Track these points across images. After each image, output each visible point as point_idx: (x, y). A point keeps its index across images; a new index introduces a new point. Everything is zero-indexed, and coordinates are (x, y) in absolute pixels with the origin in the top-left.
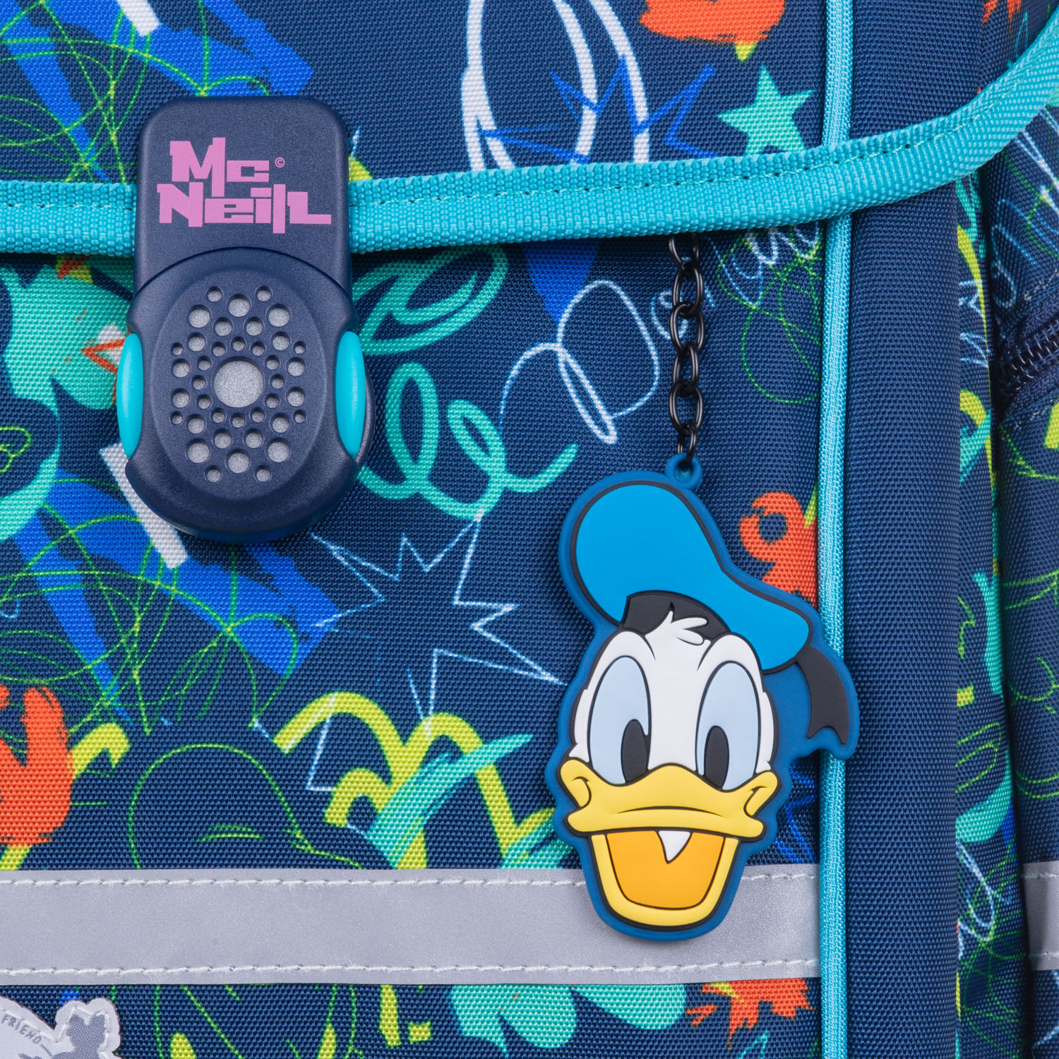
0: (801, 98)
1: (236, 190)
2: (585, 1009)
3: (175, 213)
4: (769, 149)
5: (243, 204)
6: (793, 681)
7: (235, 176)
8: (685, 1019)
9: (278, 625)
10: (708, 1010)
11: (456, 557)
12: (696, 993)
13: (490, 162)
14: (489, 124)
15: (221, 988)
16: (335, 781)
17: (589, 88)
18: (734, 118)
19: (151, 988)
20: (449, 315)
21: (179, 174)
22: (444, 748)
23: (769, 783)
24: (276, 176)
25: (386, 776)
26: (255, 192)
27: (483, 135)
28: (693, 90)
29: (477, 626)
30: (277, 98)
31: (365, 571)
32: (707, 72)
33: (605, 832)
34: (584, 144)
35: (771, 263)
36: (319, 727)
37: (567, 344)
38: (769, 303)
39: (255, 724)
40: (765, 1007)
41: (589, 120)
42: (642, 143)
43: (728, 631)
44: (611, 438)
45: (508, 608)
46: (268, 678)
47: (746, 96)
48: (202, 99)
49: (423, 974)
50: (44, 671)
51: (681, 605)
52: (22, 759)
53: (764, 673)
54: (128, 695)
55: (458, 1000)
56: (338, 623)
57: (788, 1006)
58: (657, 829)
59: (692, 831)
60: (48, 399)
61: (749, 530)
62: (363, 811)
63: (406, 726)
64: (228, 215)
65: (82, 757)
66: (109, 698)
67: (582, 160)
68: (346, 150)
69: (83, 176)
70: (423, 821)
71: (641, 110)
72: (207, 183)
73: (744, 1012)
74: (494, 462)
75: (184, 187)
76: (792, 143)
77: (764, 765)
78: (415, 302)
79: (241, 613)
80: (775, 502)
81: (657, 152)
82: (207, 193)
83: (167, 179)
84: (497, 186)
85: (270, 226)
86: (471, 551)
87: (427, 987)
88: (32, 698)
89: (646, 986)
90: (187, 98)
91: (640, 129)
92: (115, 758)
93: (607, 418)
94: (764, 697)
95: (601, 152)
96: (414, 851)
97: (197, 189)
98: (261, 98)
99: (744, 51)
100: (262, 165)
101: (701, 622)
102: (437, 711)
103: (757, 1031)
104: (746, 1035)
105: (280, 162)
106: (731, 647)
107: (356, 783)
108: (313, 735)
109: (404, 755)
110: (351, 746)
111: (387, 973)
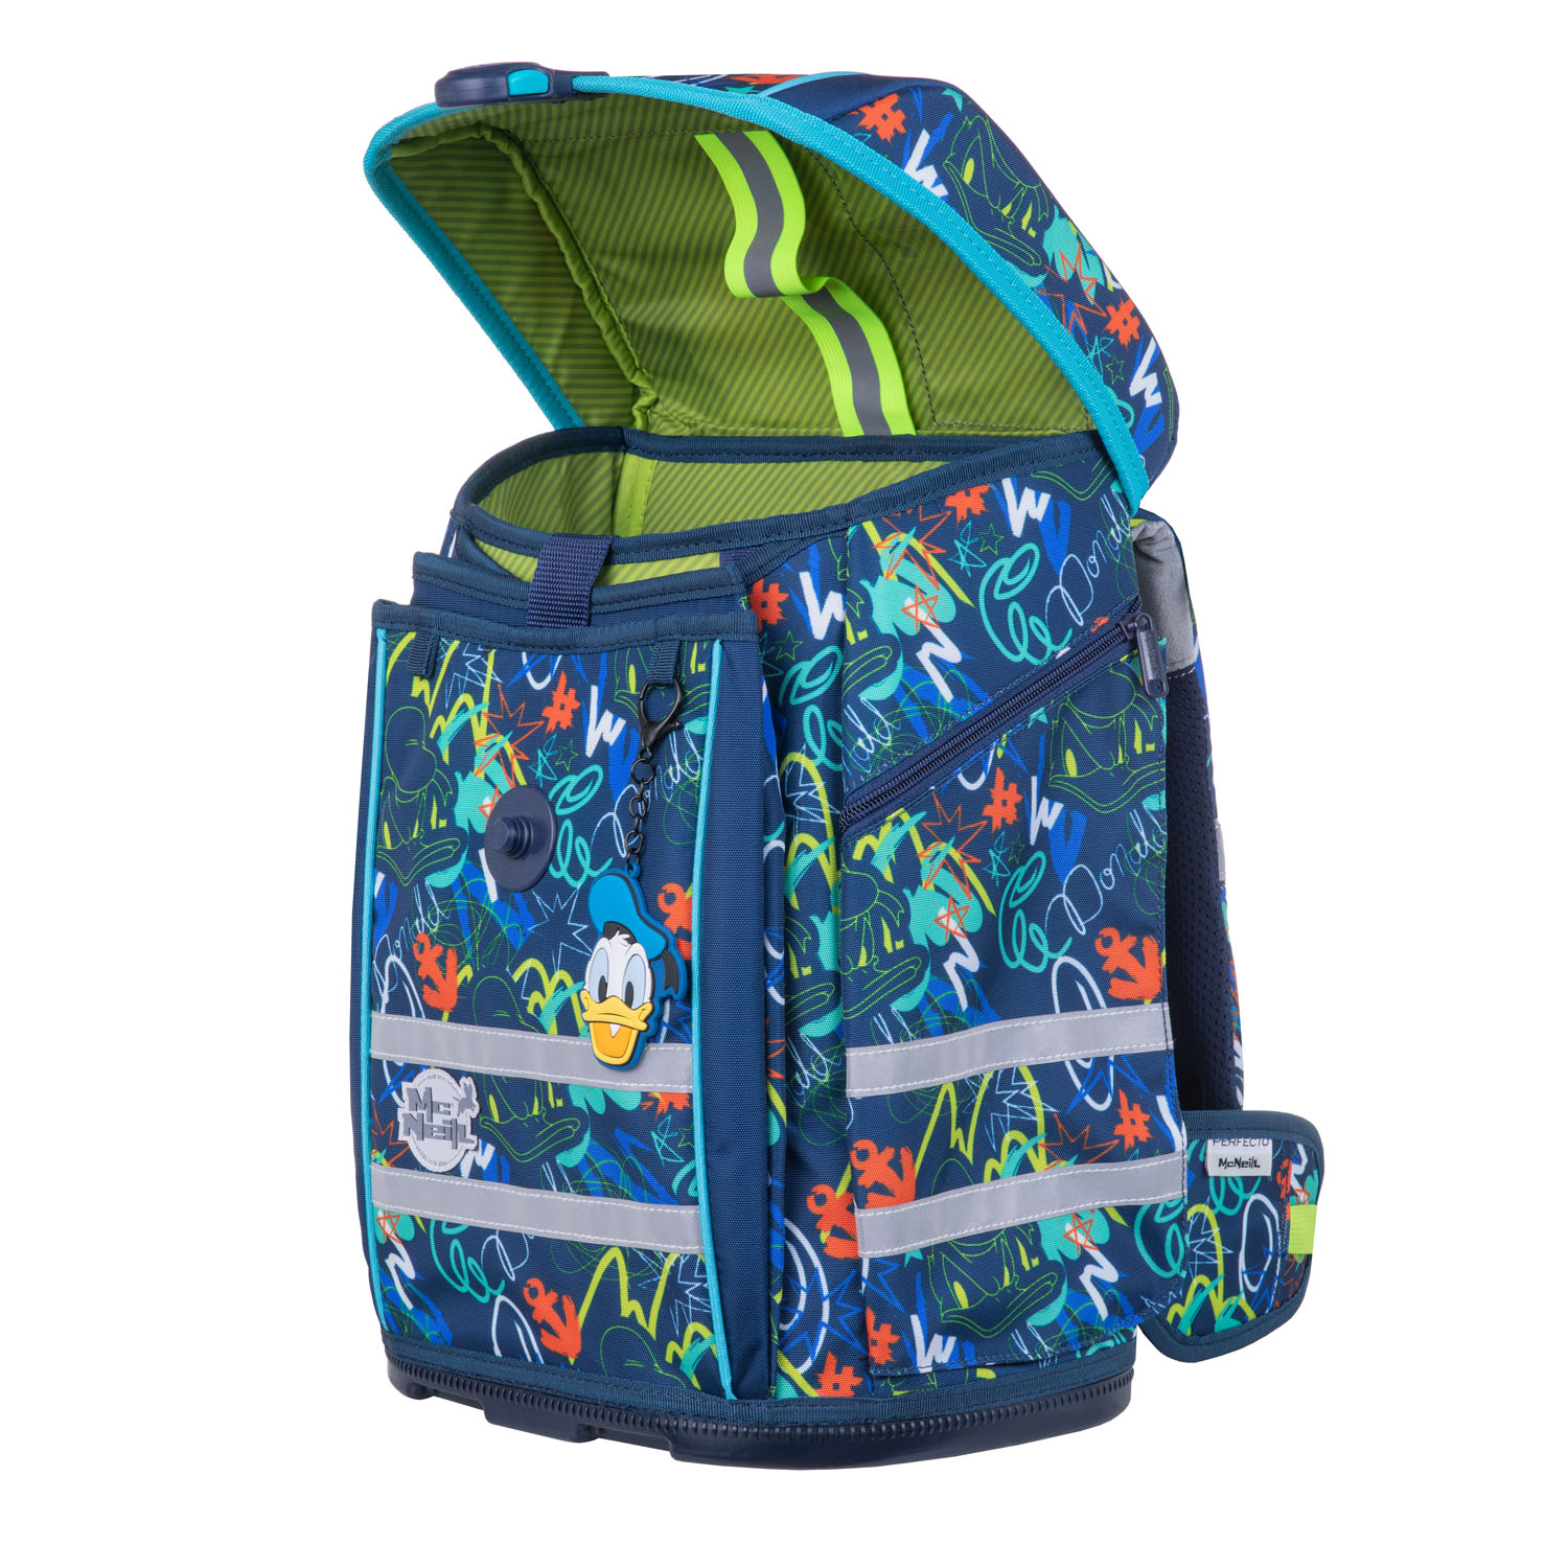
2: (608, 1099)
6: (662, 964)
8: (640, 1107)
9: (518, 928)
10: (650, 1104)
11: (570, 903)
12: (645, 1096)
15: (500, 1077)
16: (529, 996)
19: (483, 1075)
20: (582, 799)
22: (562, 984)
23: (648, 1008)
25: (544, 995)
29: (574, 934)
31: (545, 908)
33: (593, 1022)
35: (677, 782)
36: (525, 973)
37: (617, 814)
38: (675, 800)
39: (508, 970)
40: (671, 1104)
43: (637, 941)
44: (623, 855)
45: (585, 927)
46: (513, 950)
49: (560, 1078)
50: (453, 941)
51: (624, 929)
52: (444, 976)
53: (649, 960)
54: (474, 955)
55: (570, 1089)
56: (535, 929)
57: (679, 1106)
58: (609, 1023)
59: (621, 1025)
60: (466, 827)
61: (661, 898)
62: (537, 1007)
63: (550, 975)
65: (461, 978)
66: (469, 956)
70: (554, 1015)
73: (663, 1106)
74: (586, 863)
77: (647, 1000)
78: (572, 794)
79: (510, 922)
80: (671, 887)
86: (575, 901)
87: (561, 1084)
88: (450, 951)
89: (628, 1092)
92: (469, 979)
93: (624, 846)
94: (649, 971)
96: (552, 1027)
101: (629, 937)
102: (560, 969)
103: (668, 1114)
104: (663, 1116)
106: (638, 948)
107: (535, 997)
108: (523, 975)
109: (549, 986)
110: (534, 981)
111: (550, 1077)
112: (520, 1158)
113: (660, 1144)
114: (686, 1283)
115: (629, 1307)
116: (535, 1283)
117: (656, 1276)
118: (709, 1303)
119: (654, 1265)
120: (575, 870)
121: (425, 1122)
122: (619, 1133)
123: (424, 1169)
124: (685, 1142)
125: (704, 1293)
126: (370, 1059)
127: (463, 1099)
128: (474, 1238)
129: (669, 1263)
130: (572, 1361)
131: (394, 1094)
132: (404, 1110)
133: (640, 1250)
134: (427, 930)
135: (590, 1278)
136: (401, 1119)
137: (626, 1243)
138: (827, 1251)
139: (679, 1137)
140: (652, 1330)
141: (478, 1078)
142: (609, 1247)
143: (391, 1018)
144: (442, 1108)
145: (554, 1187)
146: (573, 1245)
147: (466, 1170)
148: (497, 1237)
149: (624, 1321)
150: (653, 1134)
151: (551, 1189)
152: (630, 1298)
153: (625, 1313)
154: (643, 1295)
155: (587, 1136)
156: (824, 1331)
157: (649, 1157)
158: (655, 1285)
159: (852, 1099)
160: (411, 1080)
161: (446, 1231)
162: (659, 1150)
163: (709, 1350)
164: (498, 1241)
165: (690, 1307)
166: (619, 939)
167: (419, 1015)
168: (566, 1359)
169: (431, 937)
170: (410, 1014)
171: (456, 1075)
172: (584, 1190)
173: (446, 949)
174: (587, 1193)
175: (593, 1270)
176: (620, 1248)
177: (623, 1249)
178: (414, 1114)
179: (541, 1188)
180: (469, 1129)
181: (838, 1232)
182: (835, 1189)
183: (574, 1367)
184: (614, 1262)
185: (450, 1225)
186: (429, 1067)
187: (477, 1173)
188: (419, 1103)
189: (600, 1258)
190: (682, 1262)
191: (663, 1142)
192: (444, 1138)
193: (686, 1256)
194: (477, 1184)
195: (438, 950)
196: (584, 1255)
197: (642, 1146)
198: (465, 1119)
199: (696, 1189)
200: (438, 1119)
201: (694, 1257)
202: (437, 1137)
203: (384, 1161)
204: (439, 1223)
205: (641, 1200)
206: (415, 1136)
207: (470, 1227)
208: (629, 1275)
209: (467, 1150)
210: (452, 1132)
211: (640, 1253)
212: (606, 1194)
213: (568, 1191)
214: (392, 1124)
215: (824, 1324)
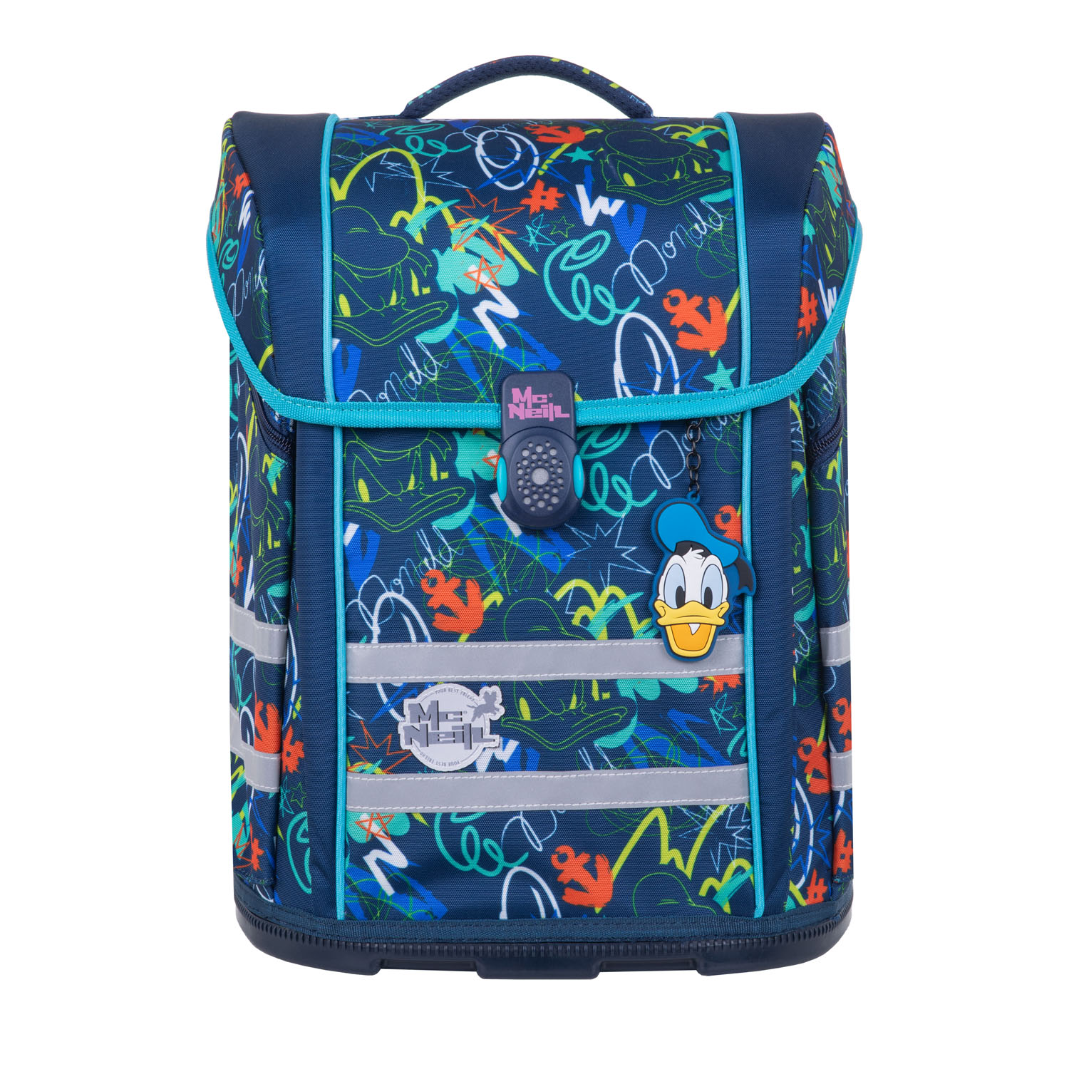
0: (733, 370)
1: (536, 406)
2: (663, 687)
3: (515, 415)
4: (722, 389)
5: (539, 411)
6: (734, 570)
7: (535, 401)
8: (698, 689)
9: (554, 556)
10: (706, 686)
11: (616, 529)
12: (702, 680)
13: (624, 395)
14: (623, 381)
15: (537, 682)
16: (575, 610)
17: (659, 367)
18: (709, 378)
19: (512, 682)
20: (611, 445)
21: (516, 400)
22: (613, 598)
23: (726, 606)
24: (549, 400)
25: (593, 608)
26: (542, 406)
27: (621, 385)
28: (694, 368)
29: (623, 555)
30: (549, 372)
31: (584, 536)
32: (700, 361)
33: (671, 625)
34: (657, 388)
35: (724, 424)
36: (570, 591)
37: (652, 454)
38: (724, 439)
39: (547, 591)
40: (726, 685)
41: (658, 379)
42: (677, 387)
43: (710, 554)
44: (669, 487)
45: (634, 548)
46: (551, 575)
47: (714, 370)
48: (522, 373)
49: (607, 676)
50: (473, 573)
51: (695, 545)
52: (466, 604)
53: (723, 568)
54: (502, 582)
55: (619, 684)
56: (575, 555)
57: (733, 684)
58: (688, 624)
59: (700, 623)
60: (471, 477)
61: (718, 519)
62: (585, 620)
63: (599, 591)
64: (533, 415)
65: (487, 603)
66: (496, 583)
67: (656, 393)
68: (574, 391)
69: (482, 401)
70: (606, 623)
71: (677, 376)
72: (526, 403)
73: (718, 687)
74: (628, 496)
75: (517, 405)
76: (729, 385)
77: (724, 600)
78: (599, 441)
79: (541, 552)
80: (727, 509)
81: (682, 391)
82: (526, 407)
83: (512, 402)
84: (626, 402)
85: (548, 418)
86: (621, 528)
87: (608, 680)
88: (469, 583)
89: (684, 678)
90: (517, 372)
91: (676, 382)
92: (499, 603)
93: (667, 480)
94: (724, 576)
95: (663, 391)
96: (603, 634)
97: (522, 405)
98: (543, 372)
99: (712, 354)
100: (545, 396)
101: (702, 551)
102: (610, 585)
103: (723, 693)
104: (719, 694)
105: (551, 395)
106: (712, 559)
107: (583, 611)
108: (568, 594)
109: (599, 601)
110: (581, 598)
111: (595, 676)
112: (555, 747)
113: (717, 718)
114: (734, 827)
115: (668, 855)
116: (565, 849)
117: (697, 826)
118: (751, 842)
119: (697, 818)
120: (616, 501)
121: (430, 730)
122: (673, 714)
123: (430, 770)
124: (737, 714)
125: (749, 834)
126: (348, 686)
127: (481, 706)
128: (490, 823)
129: (716, 815)
130: (598, 910)
131: (393, 712)
132: (404, 724)
133: (684, 807)
134: (439, 567)
135: (628, 837)
136: (401, 731)
137: (670, 802)
138: (812, 790)
139: (733, 710)
140: (689, 872)
141: (505, 686)
142: (651, 809)
143: (384, 646)
144: (451, 717)
145: (591, 767)
146: (609, 813)
147: (482, 765)
148: (521, 817)
149: (664, 868)
150: (712, 710)
151: (587, 768)
152: (671, 847)
153: (665, 860)
154: (682, 842)
155: (634, 721)
156: (811, 853)
157: (706, 730)
158: (696, 834)
159: (834, 667)
160: (414, 696)
161: (454, 820)
162: (716, 723)
163: (749, 879)
164: (523, 820)
165: (736, 847)
166: (692, 555)
167: (421, 638)
168: (592, 909)
169: (446, 573)
170: (408, 640)
171: (475, 687)
172: (630, 765)
173: (464, 581)
174: (632, 767)
175: (634, 830)
176: (663, 808)
177: (666, 809)
178: (417, 725)
179: (577, 769)
180: (488, 730)
181: (816, 774)
182: (817, 739)
183: (600, 915)
184: (656, 820)
185: (460, 815)
186: (435, 684)
187: (495, 765)
188: (422, 715)
189: (642, 819)
190: (732, 810)
191: (720, 716)
192: (454, 741)
193: (735, 805)
194: (497, 776)
195: (455, 583)
196: (625, 819)
197: (698, 720)
198: (483, 722)
199: (746, 750)
200: (445, 727)
201: (743, 805)
202: (444, 742)
203: (378, 771)
204: (446, 816)
205: (694, 765)
206: (418, 744)
207: (488, 813)
208: (670, 829)
209: (484, 749)
210: (467, 736)
211: (684, 810)
212: (651, 765)
213: (608, 768)
214: (390, 737)
215: (811, 848)
